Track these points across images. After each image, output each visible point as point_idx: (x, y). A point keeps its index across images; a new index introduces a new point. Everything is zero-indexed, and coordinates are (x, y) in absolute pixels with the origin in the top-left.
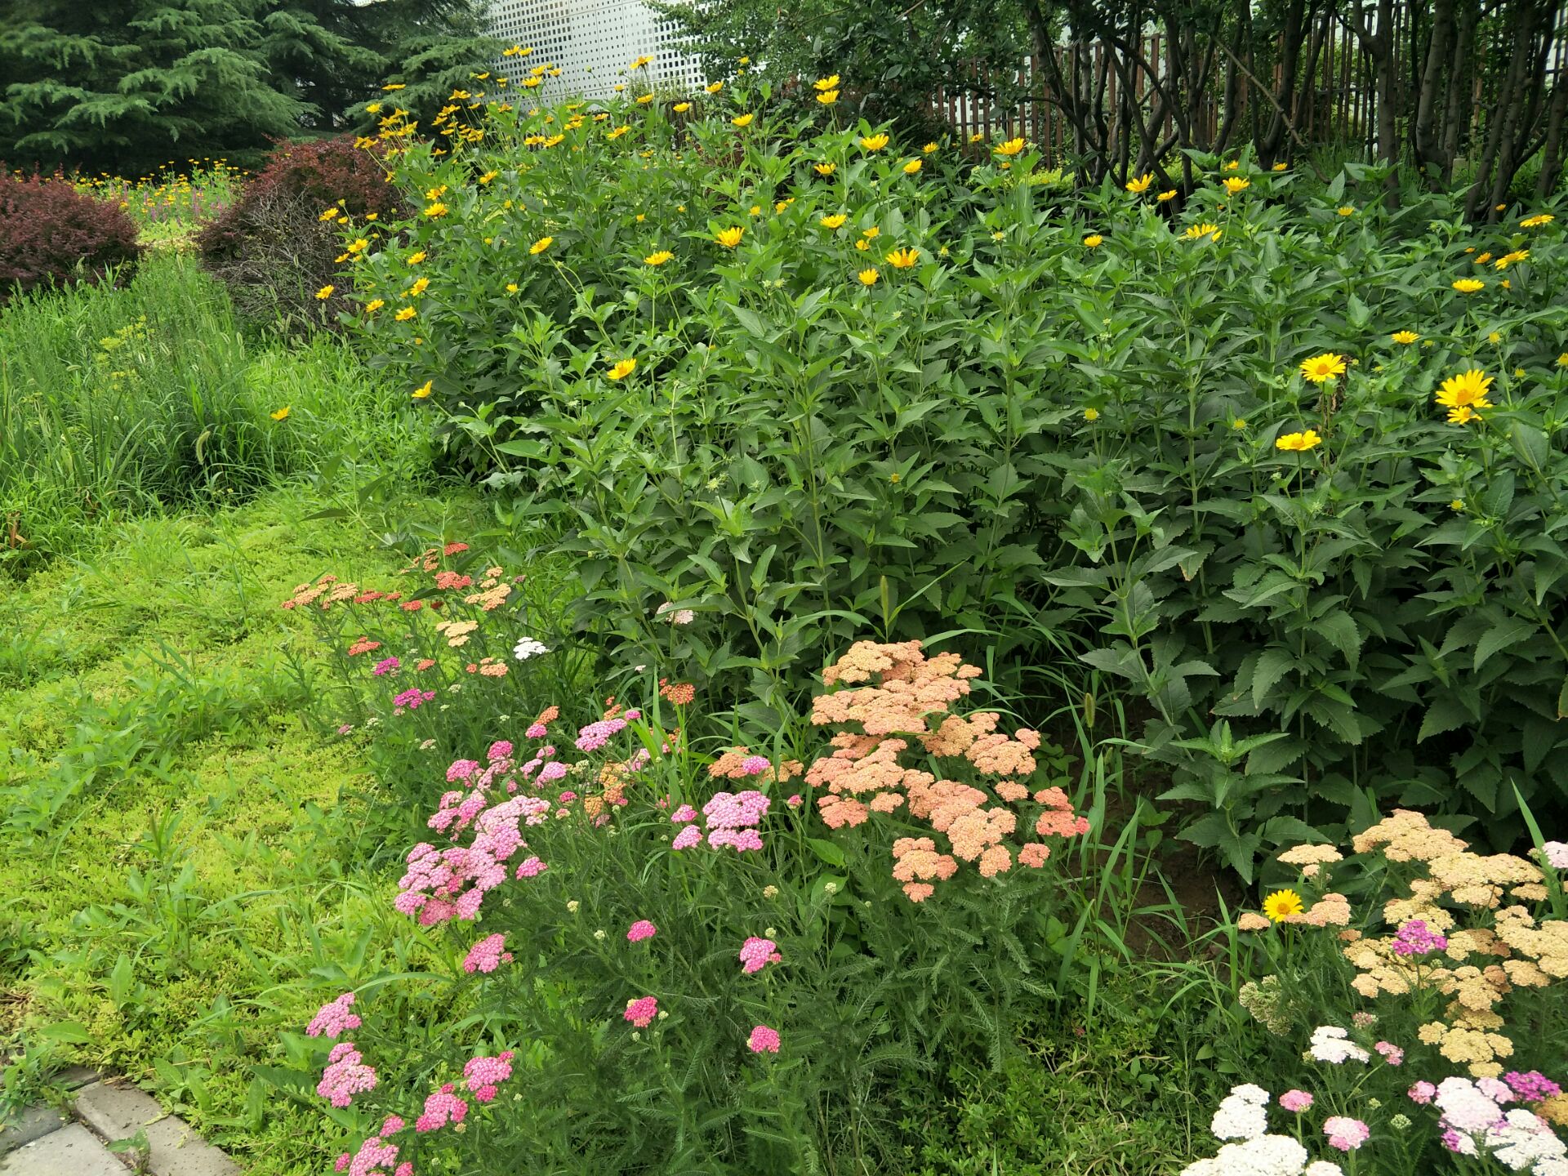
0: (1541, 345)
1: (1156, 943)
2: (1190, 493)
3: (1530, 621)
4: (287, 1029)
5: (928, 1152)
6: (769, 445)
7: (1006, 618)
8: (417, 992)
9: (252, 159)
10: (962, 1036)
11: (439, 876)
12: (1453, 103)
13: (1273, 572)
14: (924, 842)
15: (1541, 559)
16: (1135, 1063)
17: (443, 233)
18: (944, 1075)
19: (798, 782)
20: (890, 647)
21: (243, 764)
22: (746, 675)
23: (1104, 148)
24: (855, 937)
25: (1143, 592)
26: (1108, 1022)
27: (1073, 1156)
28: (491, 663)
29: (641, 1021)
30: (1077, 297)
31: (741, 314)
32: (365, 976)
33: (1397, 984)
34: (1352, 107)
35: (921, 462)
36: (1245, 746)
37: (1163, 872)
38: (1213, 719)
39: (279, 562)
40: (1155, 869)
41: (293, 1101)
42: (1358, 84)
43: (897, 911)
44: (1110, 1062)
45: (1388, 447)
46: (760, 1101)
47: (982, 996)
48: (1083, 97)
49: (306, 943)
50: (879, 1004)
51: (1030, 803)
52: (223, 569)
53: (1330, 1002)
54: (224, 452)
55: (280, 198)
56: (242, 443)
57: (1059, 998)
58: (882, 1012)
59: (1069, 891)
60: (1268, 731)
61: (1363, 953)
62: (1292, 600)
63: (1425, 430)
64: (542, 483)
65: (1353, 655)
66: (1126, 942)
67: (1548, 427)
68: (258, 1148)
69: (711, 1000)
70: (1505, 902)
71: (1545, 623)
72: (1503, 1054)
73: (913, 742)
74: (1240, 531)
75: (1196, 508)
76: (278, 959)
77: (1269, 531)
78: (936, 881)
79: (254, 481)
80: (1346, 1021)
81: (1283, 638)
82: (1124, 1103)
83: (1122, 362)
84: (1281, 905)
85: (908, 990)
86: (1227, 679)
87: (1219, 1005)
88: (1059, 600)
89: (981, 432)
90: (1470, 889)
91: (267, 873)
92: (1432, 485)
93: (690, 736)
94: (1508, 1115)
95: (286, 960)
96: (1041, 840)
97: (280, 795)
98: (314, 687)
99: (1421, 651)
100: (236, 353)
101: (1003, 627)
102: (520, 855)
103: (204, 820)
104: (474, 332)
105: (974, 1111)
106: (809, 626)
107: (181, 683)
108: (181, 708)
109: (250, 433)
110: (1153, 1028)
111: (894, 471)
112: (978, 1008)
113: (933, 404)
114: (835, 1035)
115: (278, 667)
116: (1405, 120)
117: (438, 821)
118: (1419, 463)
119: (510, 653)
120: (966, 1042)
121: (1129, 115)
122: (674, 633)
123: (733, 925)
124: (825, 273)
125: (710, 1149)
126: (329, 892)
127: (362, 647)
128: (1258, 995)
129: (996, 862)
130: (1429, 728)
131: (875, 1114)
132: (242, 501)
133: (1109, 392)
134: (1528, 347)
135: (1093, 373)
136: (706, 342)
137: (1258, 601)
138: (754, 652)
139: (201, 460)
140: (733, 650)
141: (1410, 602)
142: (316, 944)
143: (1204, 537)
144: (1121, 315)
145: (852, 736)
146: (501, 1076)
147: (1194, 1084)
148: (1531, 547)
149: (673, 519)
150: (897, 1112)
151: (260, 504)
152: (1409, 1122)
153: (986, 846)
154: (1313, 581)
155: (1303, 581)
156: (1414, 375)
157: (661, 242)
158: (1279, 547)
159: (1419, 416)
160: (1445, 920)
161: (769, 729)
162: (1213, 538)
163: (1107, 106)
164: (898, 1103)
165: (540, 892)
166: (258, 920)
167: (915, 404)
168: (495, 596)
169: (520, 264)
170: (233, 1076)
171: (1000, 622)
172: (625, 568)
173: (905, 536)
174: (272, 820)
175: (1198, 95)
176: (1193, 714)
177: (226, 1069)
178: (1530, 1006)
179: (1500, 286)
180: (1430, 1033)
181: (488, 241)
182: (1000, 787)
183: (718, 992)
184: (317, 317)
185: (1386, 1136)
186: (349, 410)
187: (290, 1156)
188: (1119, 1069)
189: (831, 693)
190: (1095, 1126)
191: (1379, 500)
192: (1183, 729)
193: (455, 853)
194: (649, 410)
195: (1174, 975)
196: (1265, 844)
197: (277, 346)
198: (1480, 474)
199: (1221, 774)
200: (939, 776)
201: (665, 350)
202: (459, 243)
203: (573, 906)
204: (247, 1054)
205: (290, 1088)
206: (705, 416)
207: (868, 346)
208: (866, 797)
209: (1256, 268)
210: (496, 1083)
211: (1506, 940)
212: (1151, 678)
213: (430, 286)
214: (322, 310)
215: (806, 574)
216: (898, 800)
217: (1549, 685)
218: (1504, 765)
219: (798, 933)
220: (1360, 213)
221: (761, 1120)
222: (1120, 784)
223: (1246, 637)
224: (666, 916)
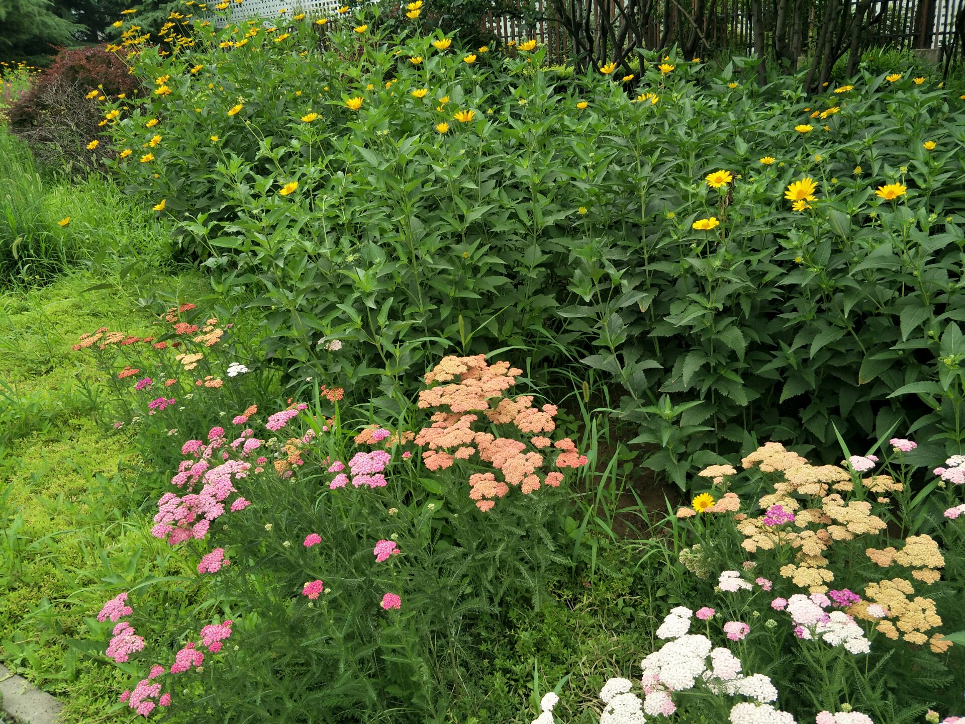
0: (847, 164)
1: (631, 530)
2: (643, 259)
3: (842, 328)
4: (90, 616)
5: (498, 662)
6: (386, 235)
7: (537, 339)
8: (174, 587)
9: (44, 62)
10: (516, 591)
11: (180, 512)
12: (797, 21)
13: (692, 305)
14: (489, 475)
15: (847, 290)
16: (620, 601)
17: (169, 106)
18: (506, 616)
19: (411, 445)
20: (465, 359)
21: (54, 451)
22: (377, 380)
23: (591, 51)
24: (450, 536)
25: (617, 320)
26: (604, 578)
27: (584, 658)
28: (211, 379)
29: (313, 595)
30: (574, 141)
31: (365, 153)
32: (139, 580)
33: (767, 544)
34: (739, 25)
35: (481, 245)
36: (679, 409)
37: (634, 487)
38: (661, 394)
39: (72, 321)
40: (629, 486)
41: (95, 660)
42: (742, 11)
43: (475, 519)
44: (606, 602)
45: (759, 227)
46: (392, 639)
47: (527, 566)
48: (578, 19)
49: (99, 561)
50: (464, 576)
51: (552, 449)
52: (34, 328)
53: (731, 557)
54: (32, 252)
55: (61, 85)
56: (43, 246)
57: (573, 565)
58: (467, 580)
59: (578, 501)
60: (693, 400)
61: (748, 527)
62: (705, 321)
63: (780, 216)
64: (241, 264)
65: (741, 354)
66: (614, 530)
67: (849, 211)
68: (73, 691)
69: (360, 579)
70: (829, 492)
71: (850, 329)
72: (828, 580)
73: (481, 416)
74: (674, 281)
75: (647, 268)
76: (81, 573)
77: (691, 280)
78: (496, 499)
79: (53, 270)
80: (739, 567)
81: (700, 344)
82: (615, 625)
83: (601, 179)
84: (702, 502)
85: (483, 566)
86: (668, 371)
87: (668, 564)
88: (570, 328)
89: (518, 226)
90: (808, 486)
91: (72, 519)
92: (785, 249)
93: (343, 420)
94: (830, 615)
95: (86, 573)
96: (560, 470)
97: (79, 470)
98: (98, 400)
99: (781, 350)
100: (36, 187)
101: (536, 345)
102: (233, 497)
103: (28, 489)
104: (194, 170)
105: (524, 636)
106: (415, 349)
107: (9, 401)
108: (9, 418)
109: (49, 239)
110: (631, 580)
111: (465, 251)
112: (525, 574)
113: (486, 208)
114: (437, 596)
115: (73, 387)
116: (771, 34)
117: (179, 479)
118: (777, 236)
119: (225, 373)
120: (519, 595)
121: (606, 30)
122: (330, 357)
123: (373, 534)
124: (418, 126)
125: (361, 670)
126: (114, 529)
127: (127, 373)
128: (690, 556)
129: (531, 485)
130: (786, 394)
131: (465, 642)
132: (46, 284)
133: (593, 198)
134: (841, 166)
135: (583, 186)
136: (344, 171)
137: (685, 322)
138: (383, 366)
139: (16, 257)
140: (369, 366)
141: (774, 320)
142: (104, 561)
143: (652, 285)
144: (601, 151)
145: (444, 415)
146: (224, 636)
147: (655, 612)
148: (842, 284)
149: (326, 284)
150: (478, 639)
151: (58, 285)
152: (776, 624)
153: (525, 475)
154: (716, 309)
155: (711, 309)
156: (773, 183)
157: (313, 108)
158: (697, 289)
159: (777, 209)
160: (794, 504)
161: (393, 413)
162: (658, 286)
163: (593, 25)
164: (479, 634)
165: (247, 520)
166: (67, 549)
167: (476, 208)
168: (214, 336)
169: (222, 125)
170: (55, 648)
171: (534, 342)
172: (295, 315)
173: (474, 291)
174: (74, 486)
175: (646, 17)
176: (649, 393)
177: (49, 644)
178: (844, 552)
179: (823, 130)
180: (786, 571)
181: (198, 110)
182: (534, 440)
183: (365, 575)
184: (91, 163)
185: (763, 633)
186: (115, 222)
187: (95, 694)
188: (611, 605)
189: (430, 389)
190: (597, 641)
191: (754, 259)
192: (643, 401)
193: (190, 498)
194: (307, 214)
195: (642, 547)
196: (693, 467)
197: (65, 182)
198: (813, 242)
199: (666, 427)
200: (497, 435)
201: (317, 176)
202: (180, 112)
203: (268, 527)
204: (64, 634)
205: (92, 652)
206: (344, 218)
207: (446, 172)
208: (453, 450)
209: (680, 120)
210: (221, 640)
211: (828, 514)
212: (623, 372)
213: (162, 140)
214: (94, 158)
215: (412, 316)
216: (471, 451)
217: (854, 366)
218: (829, 414)
219: (412, 536)
220: (741, 87)
221: (394, 651)
222: (607, 436)
223: (680, 346)
224: (330, 531)
